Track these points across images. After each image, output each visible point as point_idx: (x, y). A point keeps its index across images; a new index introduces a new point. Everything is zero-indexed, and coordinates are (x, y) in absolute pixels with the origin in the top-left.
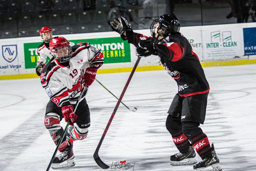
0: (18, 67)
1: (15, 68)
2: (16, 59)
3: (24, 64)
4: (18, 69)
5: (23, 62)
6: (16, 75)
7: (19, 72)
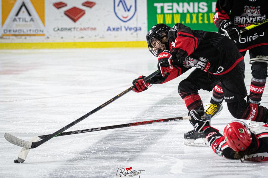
0: (136, 29)
1: (133, 31)
2: (135, 18)
3: (146, 25)
4: (136, 33)
5: (144, 23)
6: (133, 42)
7: (137, 37)
